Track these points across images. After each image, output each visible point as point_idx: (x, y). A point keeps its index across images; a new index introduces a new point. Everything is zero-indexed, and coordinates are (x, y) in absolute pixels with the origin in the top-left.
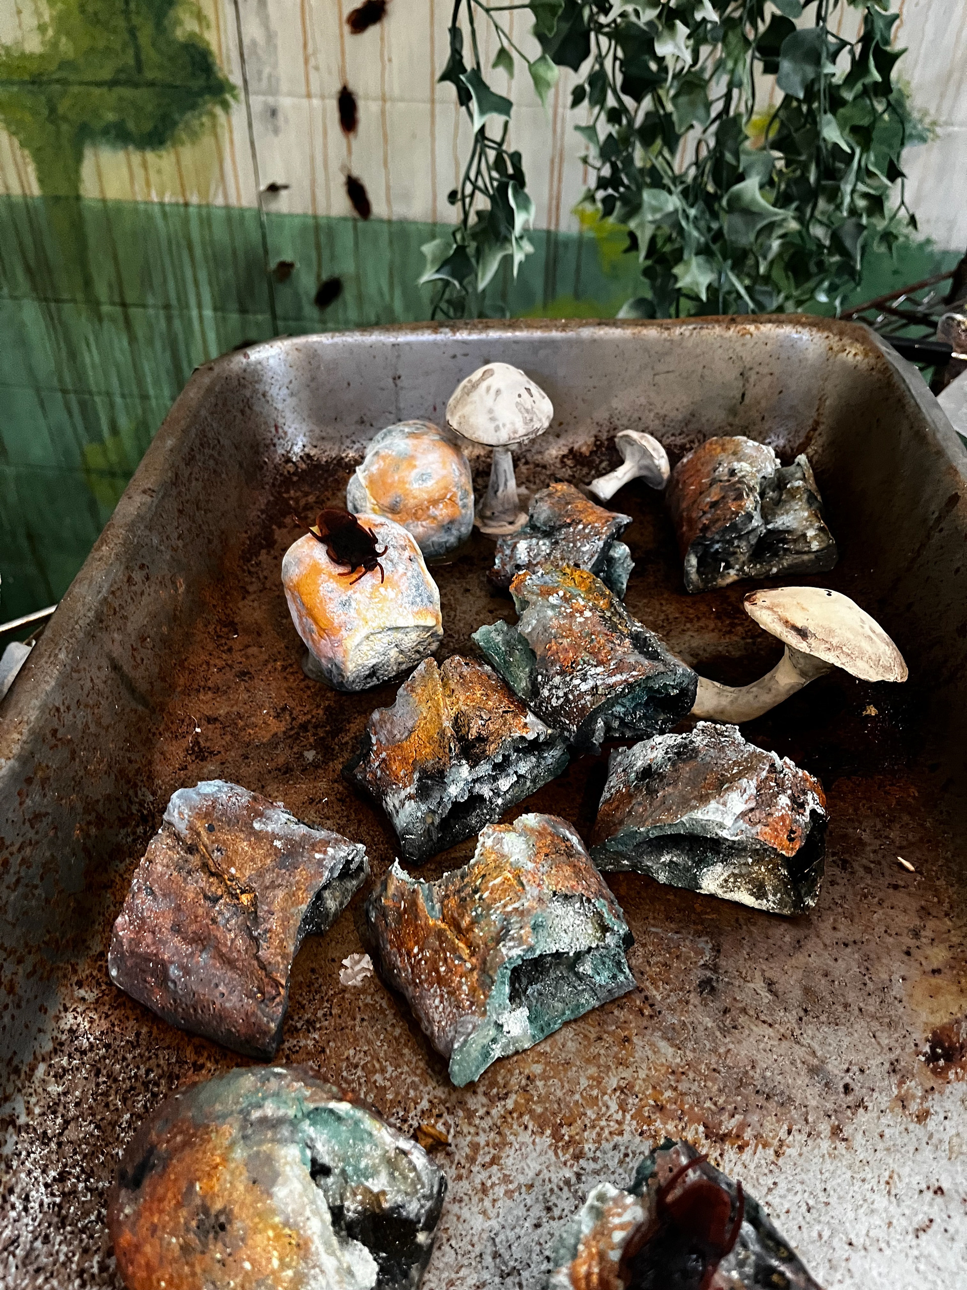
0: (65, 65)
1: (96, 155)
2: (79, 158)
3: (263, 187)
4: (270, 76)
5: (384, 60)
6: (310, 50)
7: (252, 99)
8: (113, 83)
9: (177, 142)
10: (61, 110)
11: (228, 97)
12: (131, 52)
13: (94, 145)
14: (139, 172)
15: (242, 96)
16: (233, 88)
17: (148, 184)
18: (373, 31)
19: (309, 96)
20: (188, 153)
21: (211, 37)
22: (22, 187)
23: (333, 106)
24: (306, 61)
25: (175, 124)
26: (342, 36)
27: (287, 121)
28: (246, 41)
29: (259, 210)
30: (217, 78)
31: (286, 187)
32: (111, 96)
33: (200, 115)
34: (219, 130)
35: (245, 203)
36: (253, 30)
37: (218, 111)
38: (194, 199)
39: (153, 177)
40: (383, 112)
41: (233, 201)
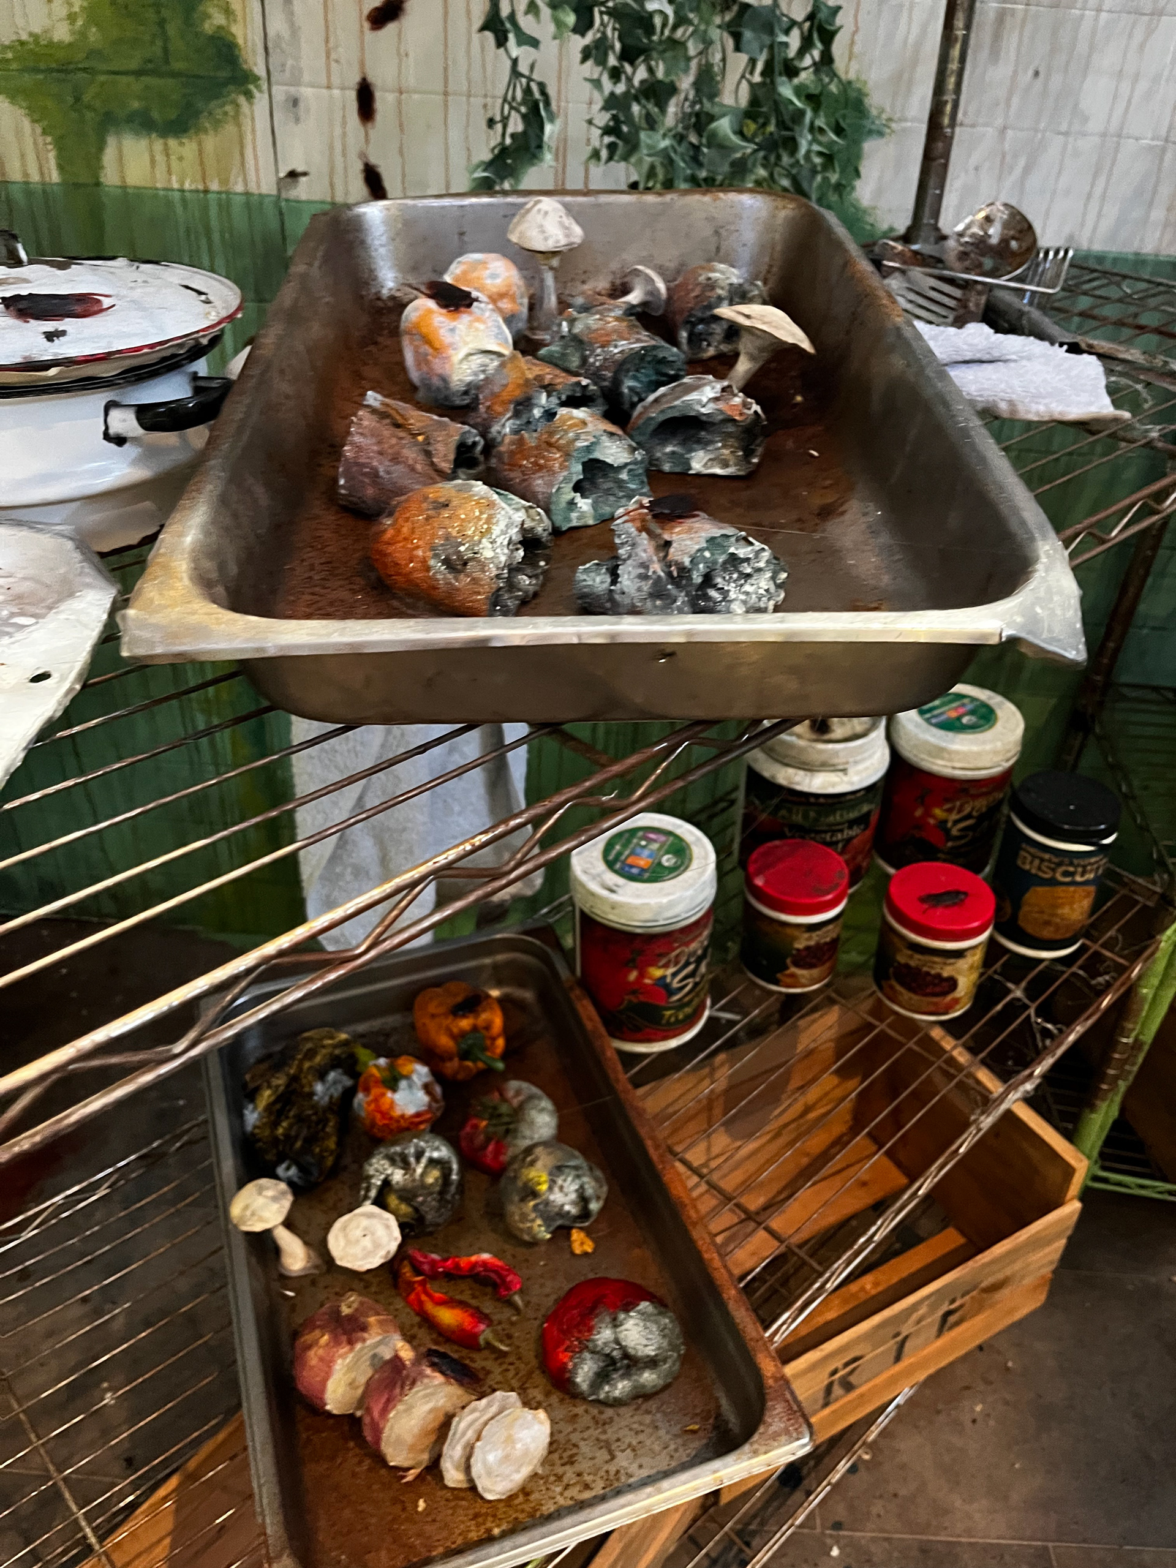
0: (93, 54)
1: (120, 143)
2: (101, 147)
3: (282, 175)
4: (293, 67)
5: (402, 55)
6: (331, 45)
7: (274, 89)
8: (138, 73)
9: (200, 130)
10: (86, 98)
11: (251, 87)
12: (159, 43)
13: (118, 133)
14: (160, 158)
15: (265, 87)
16: (257, 79)
17: (169, 172)
18: (391, 27)
19: (329, 87)
20: (210, 142)
21: (237, 30)
22: (42, 174)
23: (352, 96)
24: (328, 57)
25: (197, 114)
26: (362, 32)
27: (308, 111)
28: (271, 33)
29: (279, 197)
30: (242, 70)
31: (305, 174)
32: (137, 85)
33: (223, 105)
34: (241, 117)
35: (265, 190)
36: (277, 25)
37: (242, 100)
38: (214, 186)
39: (174, 163)
40: (399, 102)
41: (253, 188)
